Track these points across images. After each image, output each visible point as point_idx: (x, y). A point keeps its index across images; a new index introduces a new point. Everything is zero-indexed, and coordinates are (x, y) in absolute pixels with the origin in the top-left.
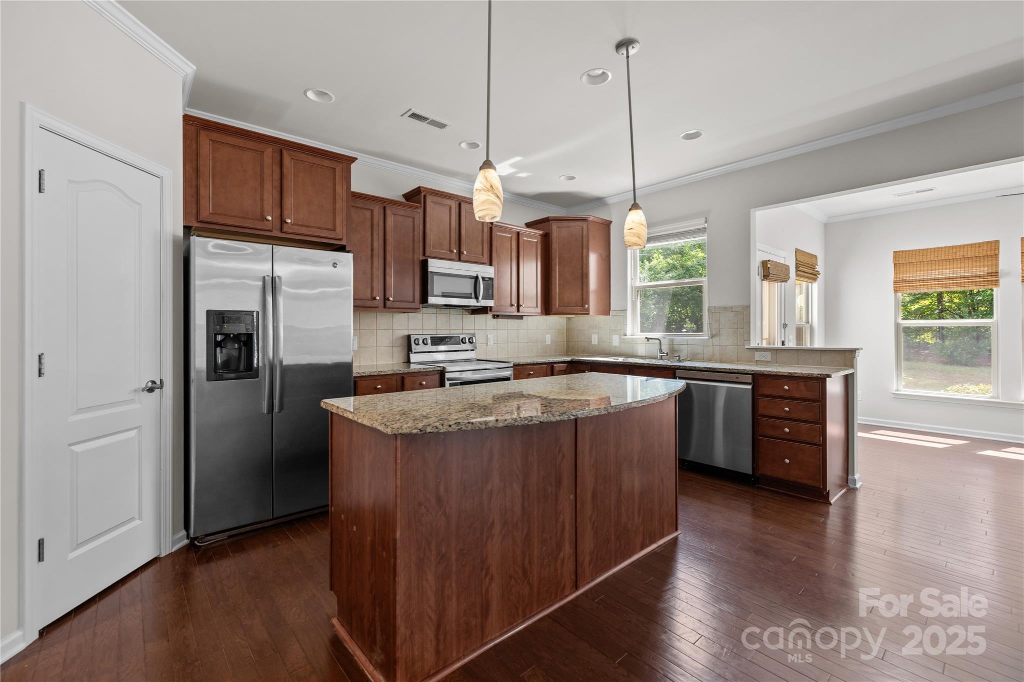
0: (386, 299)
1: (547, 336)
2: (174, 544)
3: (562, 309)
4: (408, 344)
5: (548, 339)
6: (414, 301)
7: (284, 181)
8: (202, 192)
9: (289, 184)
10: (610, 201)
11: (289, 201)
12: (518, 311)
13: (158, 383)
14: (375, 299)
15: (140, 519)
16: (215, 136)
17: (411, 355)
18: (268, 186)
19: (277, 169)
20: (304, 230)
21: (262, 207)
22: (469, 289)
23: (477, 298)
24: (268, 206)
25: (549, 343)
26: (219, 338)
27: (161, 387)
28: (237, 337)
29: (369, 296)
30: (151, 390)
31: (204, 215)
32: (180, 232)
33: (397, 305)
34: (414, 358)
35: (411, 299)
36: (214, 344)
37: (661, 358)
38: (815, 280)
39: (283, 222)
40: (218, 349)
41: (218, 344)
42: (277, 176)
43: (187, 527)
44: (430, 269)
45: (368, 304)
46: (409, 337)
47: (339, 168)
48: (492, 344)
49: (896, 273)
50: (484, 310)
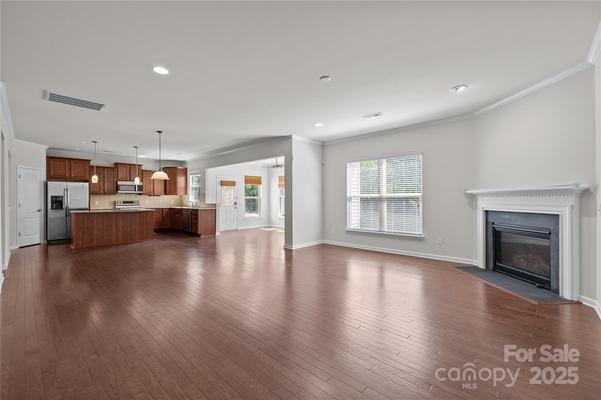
0: (104, 192)
1: (171, 201)
2: (44, 242)
3: (169, 194)
4: (115, 203)
5: (172, 202)
6: (114, 192)
7: (71, 167)
8: (50, 171)
9: (73, 167)
10: (187, 162)
11: (72, 171)
12: (154, 194)
13: (40, 210)
14: (100, 192)
15: (37, 235)
16: (54, 159)
17: (116, 206)
18: (67, 169)
19: (69, 165)
20: (76, 177)
21: (65, 173)
22: (133, 189)
23: (136, 191)
24: (67, 173)
25: (172, 203)
26: (54, 201)
27: (41, 211)
28: (58, 201)
29: (99, 191)
30: (39, 211)
31: (51, 176)
32: (45, 180)
33: (107, 193)
34: (117, 207)
35: (113, 191)
36: (52, 203)
37: (193, 207)
38: (261, 184)
39: (71, 176)
40: (54, 204)
41: (53, 203)
42: (69, 166)
43: (47, 239)
44: (118, 184)
45: (98, 193)
46: (115, 201)
47: (86, 163)
48: (148, 203)
49: (279, 183)
50: (140, 194)
